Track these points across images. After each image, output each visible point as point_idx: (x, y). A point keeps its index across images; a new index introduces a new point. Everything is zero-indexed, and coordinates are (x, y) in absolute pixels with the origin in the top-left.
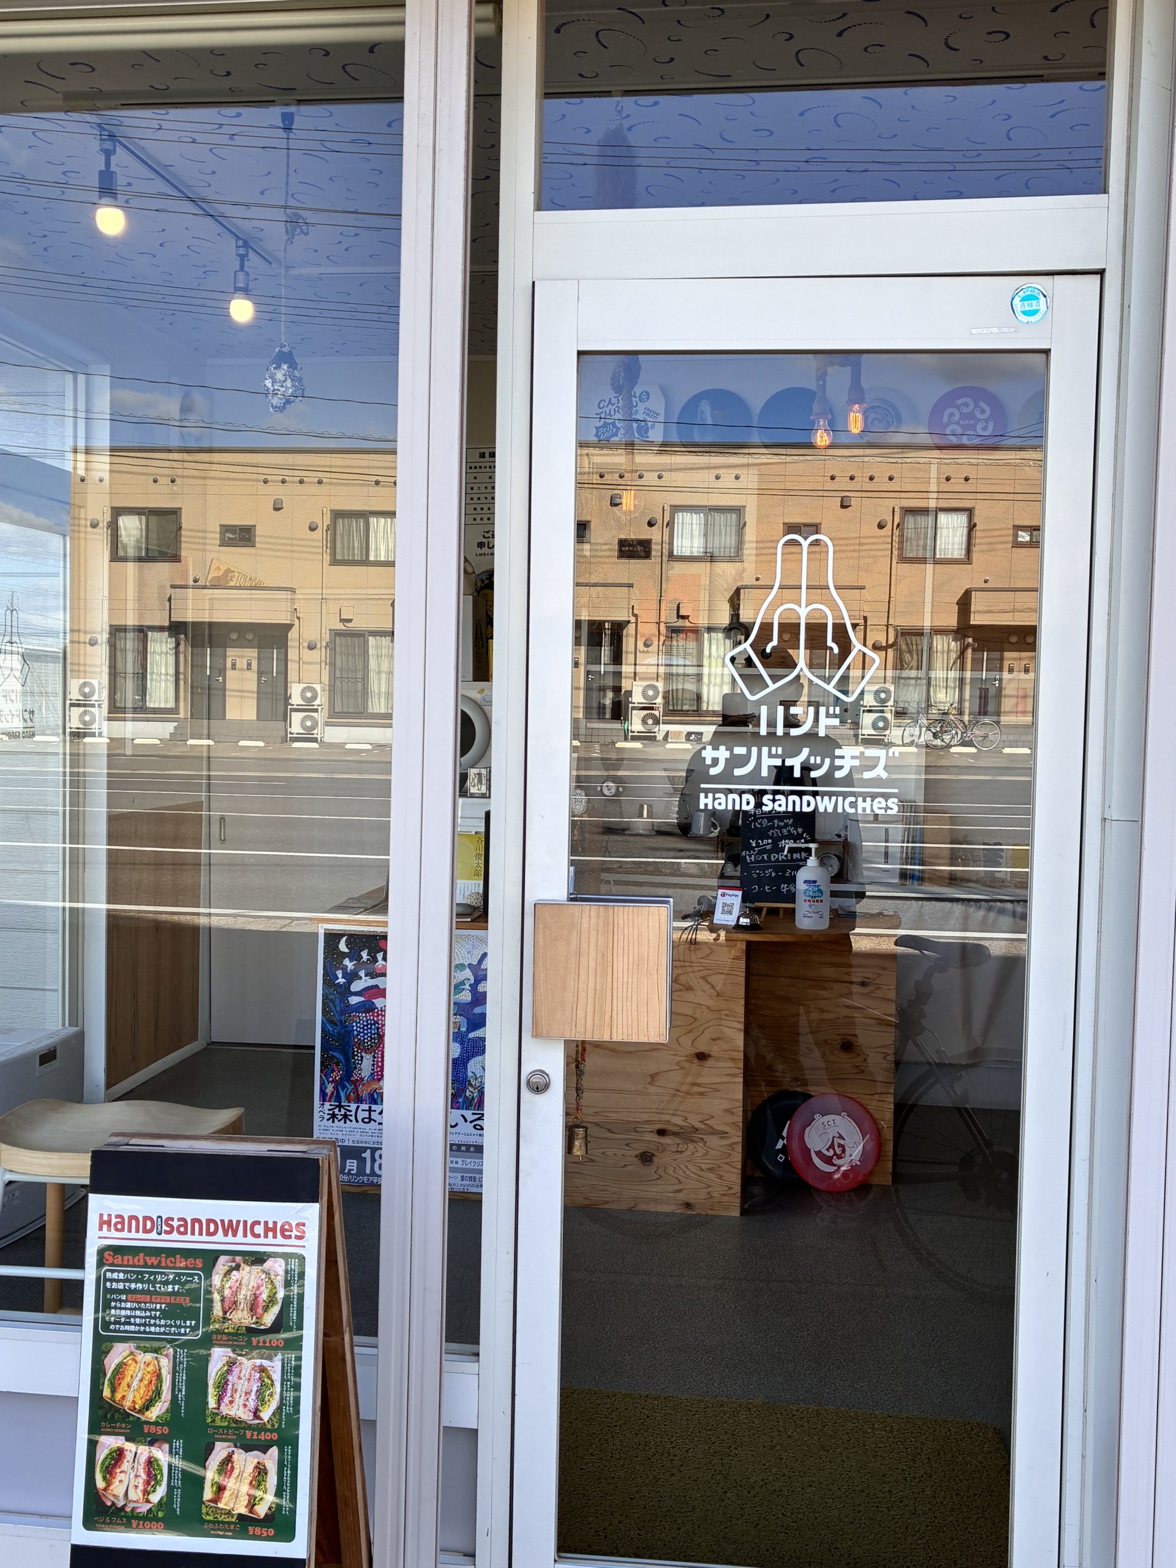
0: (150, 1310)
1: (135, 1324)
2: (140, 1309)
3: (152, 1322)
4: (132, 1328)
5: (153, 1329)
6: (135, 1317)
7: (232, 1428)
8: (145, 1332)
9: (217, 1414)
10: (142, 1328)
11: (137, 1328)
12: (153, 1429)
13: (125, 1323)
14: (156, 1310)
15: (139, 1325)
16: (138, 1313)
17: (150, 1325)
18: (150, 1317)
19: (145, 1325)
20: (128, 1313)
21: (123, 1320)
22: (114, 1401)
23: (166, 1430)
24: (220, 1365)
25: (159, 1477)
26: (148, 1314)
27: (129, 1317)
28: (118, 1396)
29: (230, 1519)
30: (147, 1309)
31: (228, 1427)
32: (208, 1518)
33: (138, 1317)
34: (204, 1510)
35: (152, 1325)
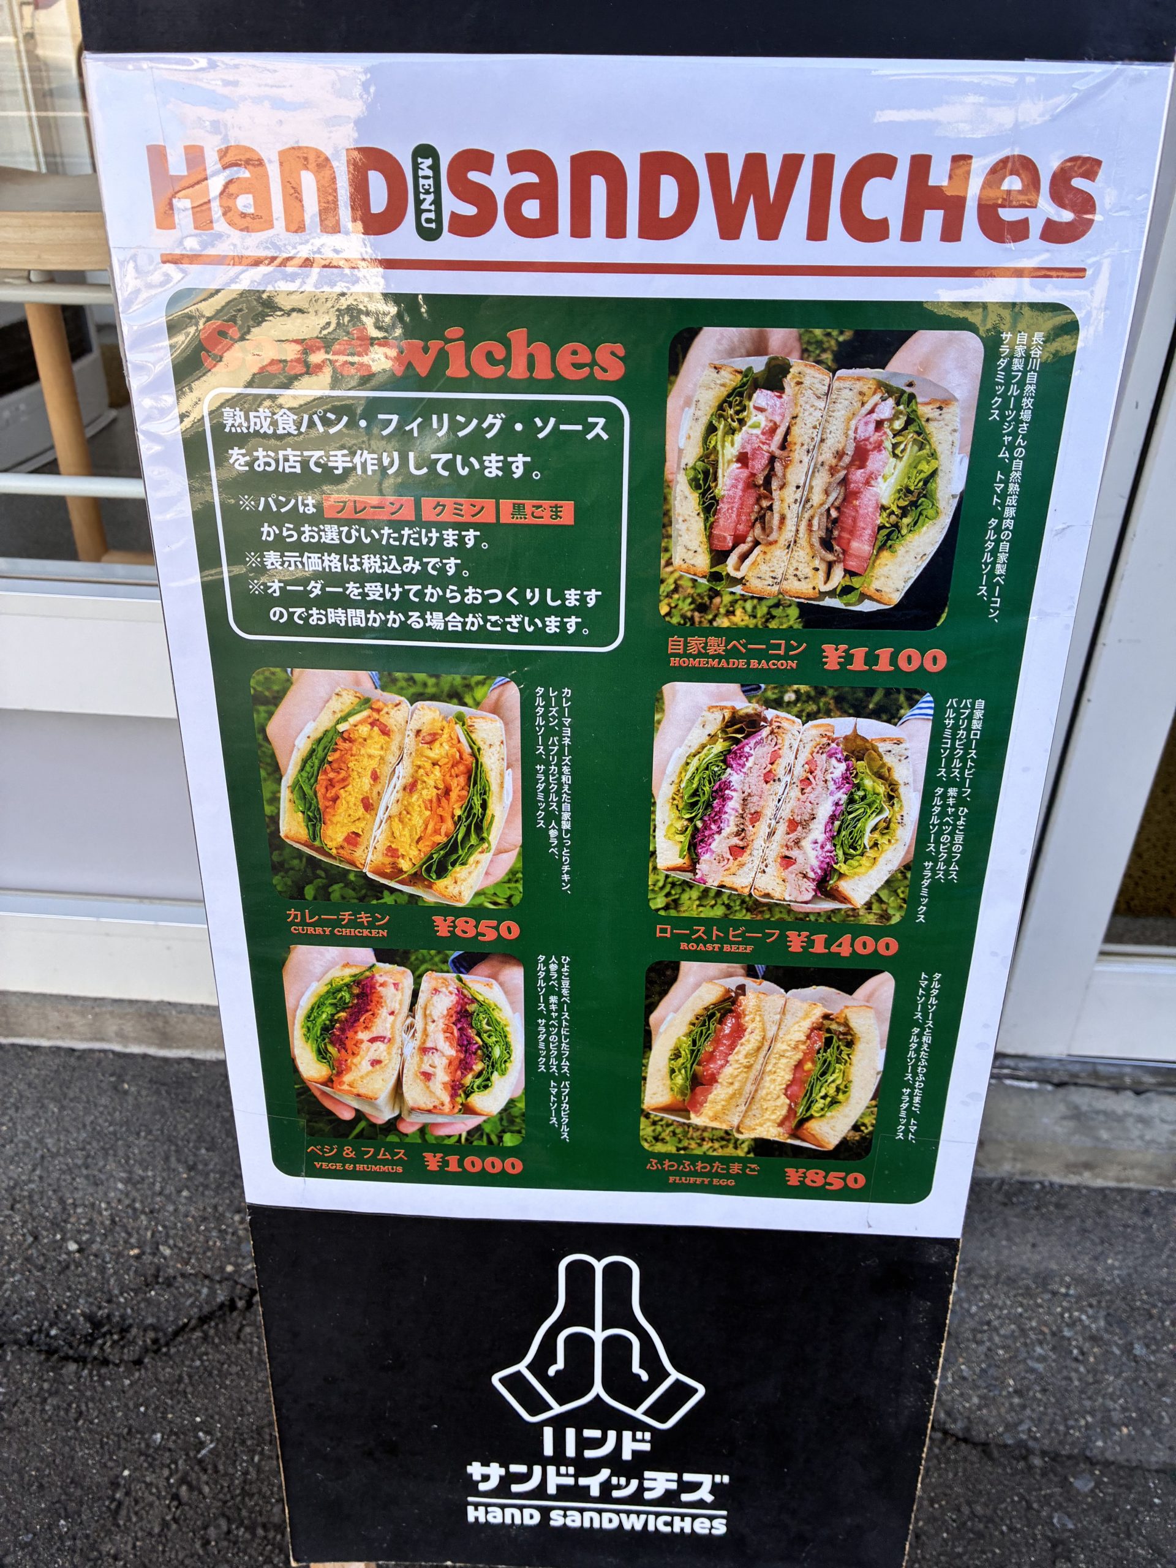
0: (420, 553)
1: (367, 605)
2: (376, 548)
3: (432, 593)
4: (357, 617)
5: (436, 621)
6: (362, 578)
7: (737, 924)
8: (406, 631)
9: (687, 885)
10: (394, 619)
11: (375, 618)
12: (466, 927)
13: (326, 601)
14: (440, 551)
15: (384, 606)
16: (372, 563)
17: (424, 608)
18: (423, 578)
19: (403, 605)
20: (333, 563)
21: (316, 589)
22: (321, 850)
23: (511, 930)
24: (698, 737)
25: (497, 1052)
26: (412, 566)
27: (342, 578)
28: (334, 835)
29: (730, 1151)
30: (408, 550)
31: (724, 923)
32: (660, 1148)
33: (375, 578)
34: (646, 1129)
35: (433, 607)
